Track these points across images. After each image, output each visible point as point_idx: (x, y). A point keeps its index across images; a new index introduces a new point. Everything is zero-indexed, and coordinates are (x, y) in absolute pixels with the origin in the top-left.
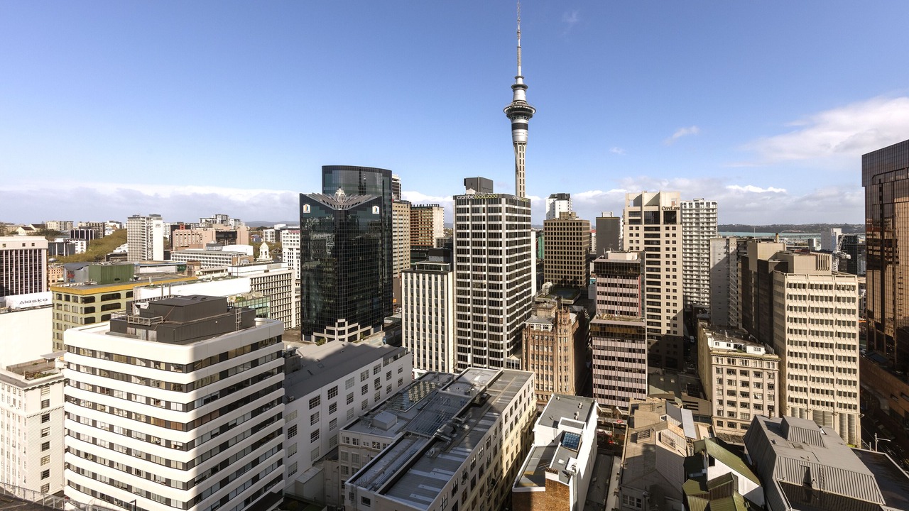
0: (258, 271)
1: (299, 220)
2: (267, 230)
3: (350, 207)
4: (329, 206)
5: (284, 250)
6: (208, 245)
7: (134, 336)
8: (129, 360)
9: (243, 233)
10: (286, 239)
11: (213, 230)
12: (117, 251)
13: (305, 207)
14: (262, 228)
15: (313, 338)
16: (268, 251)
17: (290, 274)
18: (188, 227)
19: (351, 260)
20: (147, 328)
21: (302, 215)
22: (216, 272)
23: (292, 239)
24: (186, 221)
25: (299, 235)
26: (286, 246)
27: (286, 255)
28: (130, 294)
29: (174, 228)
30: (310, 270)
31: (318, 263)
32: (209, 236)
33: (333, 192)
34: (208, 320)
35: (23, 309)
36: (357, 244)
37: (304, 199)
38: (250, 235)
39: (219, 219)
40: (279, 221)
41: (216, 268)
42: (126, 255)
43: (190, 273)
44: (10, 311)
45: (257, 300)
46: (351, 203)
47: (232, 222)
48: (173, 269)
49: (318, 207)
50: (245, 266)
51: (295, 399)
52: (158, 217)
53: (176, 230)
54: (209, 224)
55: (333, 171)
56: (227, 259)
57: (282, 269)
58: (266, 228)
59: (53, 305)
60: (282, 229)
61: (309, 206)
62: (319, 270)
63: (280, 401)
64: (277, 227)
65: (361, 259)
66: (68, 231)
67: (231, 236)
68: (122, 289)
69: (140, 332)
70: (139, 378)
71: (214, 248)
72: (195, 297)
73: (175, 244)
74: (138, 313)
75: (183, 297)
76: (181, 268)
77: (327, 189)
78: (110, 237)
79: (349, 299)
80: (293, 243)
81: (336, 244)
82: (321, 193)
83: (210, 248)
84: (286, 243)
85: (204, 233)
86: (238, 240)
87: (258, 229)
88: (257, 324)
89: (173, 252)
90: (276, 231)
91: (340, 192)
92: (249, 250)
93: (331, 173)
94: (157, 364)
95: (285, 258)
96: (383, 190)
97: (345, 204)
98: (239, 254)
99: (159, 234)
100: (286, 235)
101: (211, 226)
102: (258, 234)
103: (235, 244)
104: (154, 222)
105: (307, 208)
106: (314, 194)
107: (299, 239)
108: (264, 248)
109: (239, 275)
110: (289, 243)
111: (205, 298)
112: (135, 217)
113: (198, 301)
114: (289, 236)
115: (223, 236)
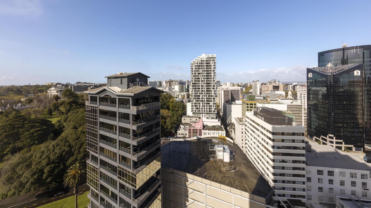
0: (289, 102)
1: (306, 81)
2: (290, 85)
3: (337, 73)
4: (323, 73)
5: (298, 94)
6: (271, 91)
7: (258, 118)
8: (258, 125)
9: (281, 87)
10: (299, 89)
11: (272, 85)
12: (250, 91)
13: (309, 74)
14: (288, 85)
15: (314, 139)
16: (291, 94)
17: (302, 105)
18: (265, 84)
19: (337, 103)
20: (262, 116)
21: (308, 78)
22: (274, 100)
23: (302, 90)
24: (265, 82)
25: (306, 88)
26: (299, 93)
27: (299, 97)
28: (255, 104)
29: (262, 84)
30: (311, 105)
31: (315, 102)
32: (271, 88)
33: (325, 65)
34: (277, 118)
35: (239, 104)
36: (342, 94)
37: (309, 71)
38: (284, 87)
39: (273, 81)
40: (294, 82)
41: (274, 99)
42: (252, 92)
43: (267, 100)
44: (236, 104)
45: (290, 114)
46: (337, 71)
47: (277, 82)
48: (262, 98)
49: (317, 74)
50: (284, 99)
51: (310, 165)
52: (258, 81)
53: (262, 85)
54: (270, 83)
55: (325, 54)
56: (277, 96)
57: (298, 103)
58: (289, 85)
59: (242, 104)
60: (296, 85)
61: (311, 74)
62: (315, 105)
63: (304, 162)
64: (294, 84)
65: (345, 103)
66: (242, 85)
67: (277, 87)
68: (253, 102)
69: (260, 117)
70: (260, 131)
71: (273, 92)
72: (273, 109)
73: (262, 90)
74: (259, 111)
75: (269, 108)
76: (264, 98)
77: (320, 64)
78: (249, 87)
79: (336, 125)
80: (302, 91)
81: (327, 93)
82: (318, 67)
83: (272, 92)
84: (299, 91)
85: (269, 86)
86: (280, 89)
87: (286, 85)
88: (293, 125)
89: (262, 93)
90: (293, 86)
91: (329, 65)
92: (283, 93)
93: (324, 55)
94: (265, 129)
95: (298, 98)
96: (364, 59)
97: (333, 71)
98: (281, 95)
99: (259, 86)
100: (299, 88)
101: (271, 84)
102: (286, 87)
103: (279, 91)
104: (258, 83)
105: (310, 75)
106: (314, 68)
107: (306, 90)
108: (290, 93)
109: (283, 103)
110: (300, 91)
111: (276, 110)
112: (253, 81)
113: (274, 111)
114: (300, 88)
115: (275, 87)
